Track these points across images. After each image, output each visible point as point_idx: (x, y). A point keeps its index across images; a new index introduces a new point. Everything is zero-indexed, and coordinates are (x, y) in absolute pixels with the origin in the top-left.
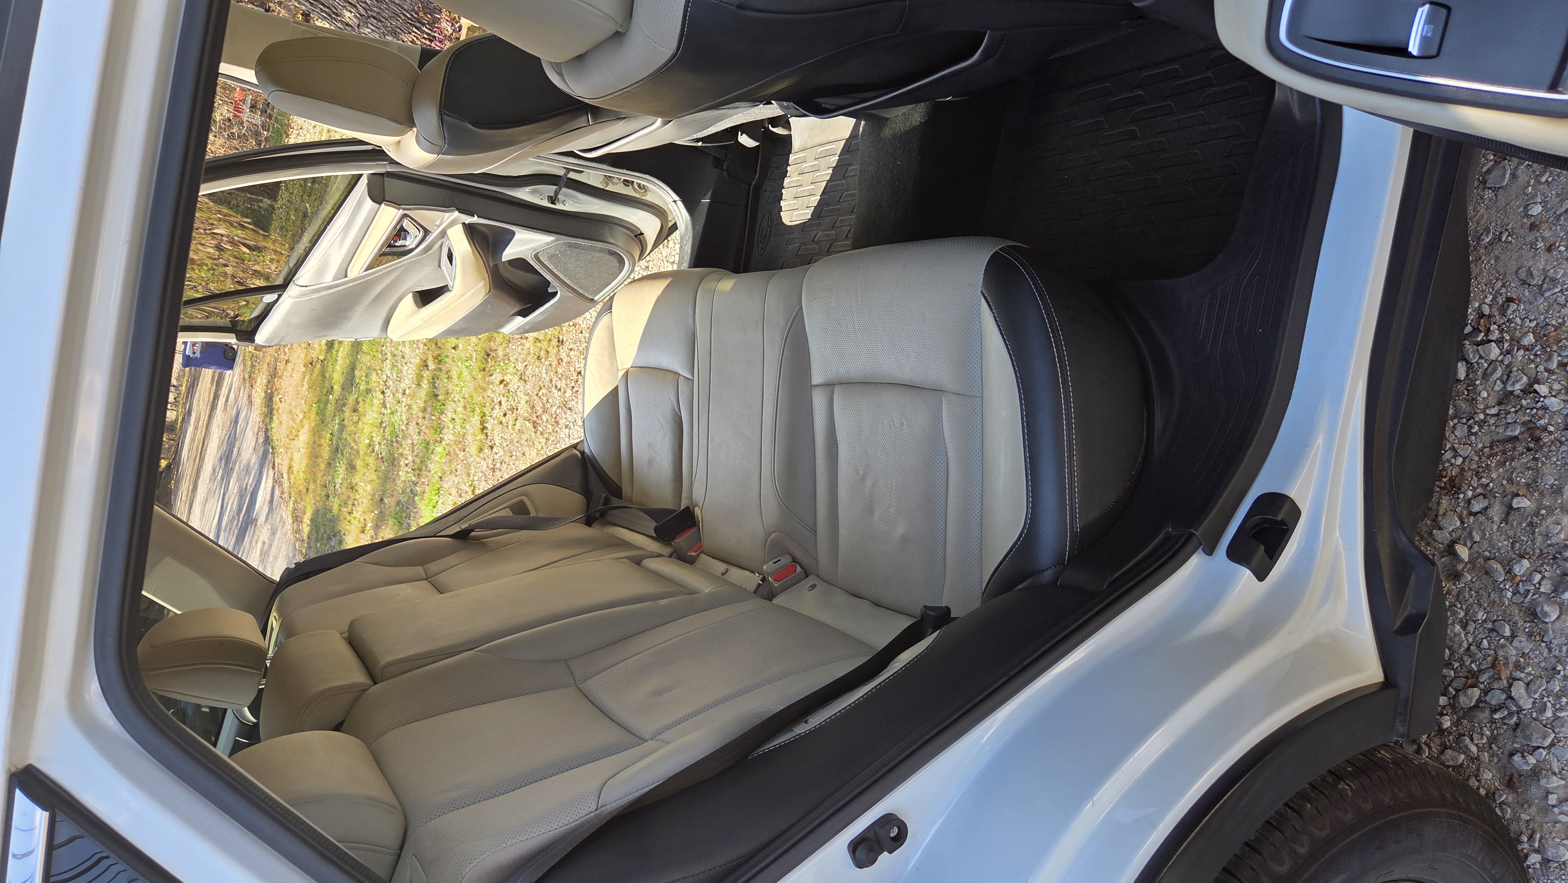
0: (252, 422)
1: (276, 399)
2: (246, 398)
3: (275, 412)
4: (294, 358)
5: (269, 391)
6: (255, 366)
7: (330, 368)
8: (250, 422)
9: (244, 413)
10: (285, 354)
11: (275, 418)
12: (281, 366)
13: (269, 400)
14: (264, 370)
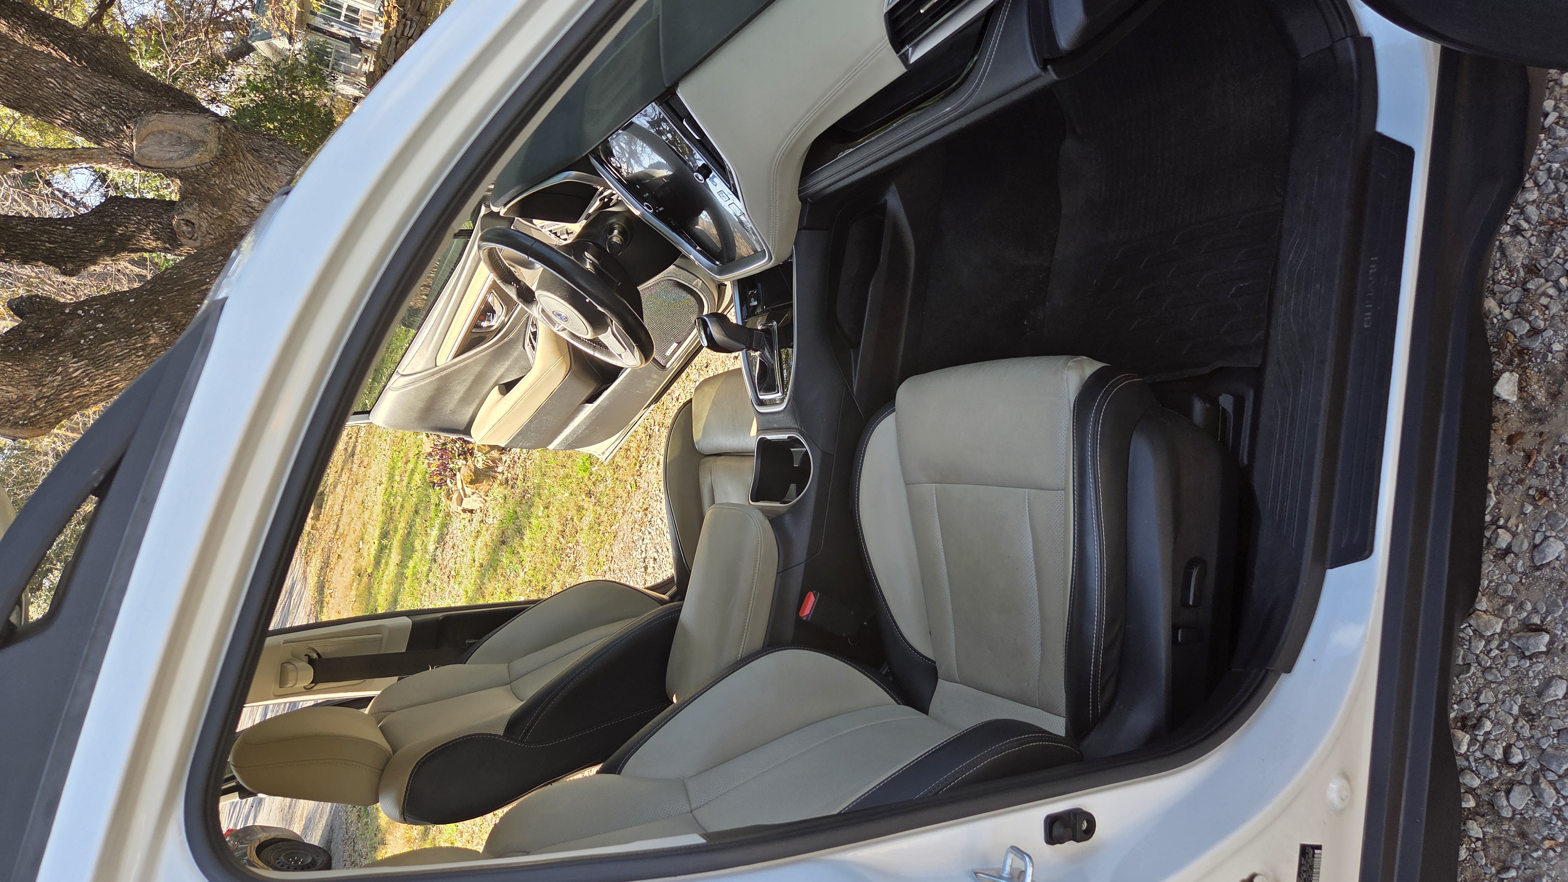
0: (305, 600)
1: (327, 591)
2: (301, 571)
3: (325, 604)
4: (345, 556)
5: (322, 578)
6: (311, 544)
7: (376, 586)
8: (303, 599)
9: (298, 587)
10: (338, 547)
11: (325, 609)
12: (333, 559)
13: (321, 588)
14: (318, 552)
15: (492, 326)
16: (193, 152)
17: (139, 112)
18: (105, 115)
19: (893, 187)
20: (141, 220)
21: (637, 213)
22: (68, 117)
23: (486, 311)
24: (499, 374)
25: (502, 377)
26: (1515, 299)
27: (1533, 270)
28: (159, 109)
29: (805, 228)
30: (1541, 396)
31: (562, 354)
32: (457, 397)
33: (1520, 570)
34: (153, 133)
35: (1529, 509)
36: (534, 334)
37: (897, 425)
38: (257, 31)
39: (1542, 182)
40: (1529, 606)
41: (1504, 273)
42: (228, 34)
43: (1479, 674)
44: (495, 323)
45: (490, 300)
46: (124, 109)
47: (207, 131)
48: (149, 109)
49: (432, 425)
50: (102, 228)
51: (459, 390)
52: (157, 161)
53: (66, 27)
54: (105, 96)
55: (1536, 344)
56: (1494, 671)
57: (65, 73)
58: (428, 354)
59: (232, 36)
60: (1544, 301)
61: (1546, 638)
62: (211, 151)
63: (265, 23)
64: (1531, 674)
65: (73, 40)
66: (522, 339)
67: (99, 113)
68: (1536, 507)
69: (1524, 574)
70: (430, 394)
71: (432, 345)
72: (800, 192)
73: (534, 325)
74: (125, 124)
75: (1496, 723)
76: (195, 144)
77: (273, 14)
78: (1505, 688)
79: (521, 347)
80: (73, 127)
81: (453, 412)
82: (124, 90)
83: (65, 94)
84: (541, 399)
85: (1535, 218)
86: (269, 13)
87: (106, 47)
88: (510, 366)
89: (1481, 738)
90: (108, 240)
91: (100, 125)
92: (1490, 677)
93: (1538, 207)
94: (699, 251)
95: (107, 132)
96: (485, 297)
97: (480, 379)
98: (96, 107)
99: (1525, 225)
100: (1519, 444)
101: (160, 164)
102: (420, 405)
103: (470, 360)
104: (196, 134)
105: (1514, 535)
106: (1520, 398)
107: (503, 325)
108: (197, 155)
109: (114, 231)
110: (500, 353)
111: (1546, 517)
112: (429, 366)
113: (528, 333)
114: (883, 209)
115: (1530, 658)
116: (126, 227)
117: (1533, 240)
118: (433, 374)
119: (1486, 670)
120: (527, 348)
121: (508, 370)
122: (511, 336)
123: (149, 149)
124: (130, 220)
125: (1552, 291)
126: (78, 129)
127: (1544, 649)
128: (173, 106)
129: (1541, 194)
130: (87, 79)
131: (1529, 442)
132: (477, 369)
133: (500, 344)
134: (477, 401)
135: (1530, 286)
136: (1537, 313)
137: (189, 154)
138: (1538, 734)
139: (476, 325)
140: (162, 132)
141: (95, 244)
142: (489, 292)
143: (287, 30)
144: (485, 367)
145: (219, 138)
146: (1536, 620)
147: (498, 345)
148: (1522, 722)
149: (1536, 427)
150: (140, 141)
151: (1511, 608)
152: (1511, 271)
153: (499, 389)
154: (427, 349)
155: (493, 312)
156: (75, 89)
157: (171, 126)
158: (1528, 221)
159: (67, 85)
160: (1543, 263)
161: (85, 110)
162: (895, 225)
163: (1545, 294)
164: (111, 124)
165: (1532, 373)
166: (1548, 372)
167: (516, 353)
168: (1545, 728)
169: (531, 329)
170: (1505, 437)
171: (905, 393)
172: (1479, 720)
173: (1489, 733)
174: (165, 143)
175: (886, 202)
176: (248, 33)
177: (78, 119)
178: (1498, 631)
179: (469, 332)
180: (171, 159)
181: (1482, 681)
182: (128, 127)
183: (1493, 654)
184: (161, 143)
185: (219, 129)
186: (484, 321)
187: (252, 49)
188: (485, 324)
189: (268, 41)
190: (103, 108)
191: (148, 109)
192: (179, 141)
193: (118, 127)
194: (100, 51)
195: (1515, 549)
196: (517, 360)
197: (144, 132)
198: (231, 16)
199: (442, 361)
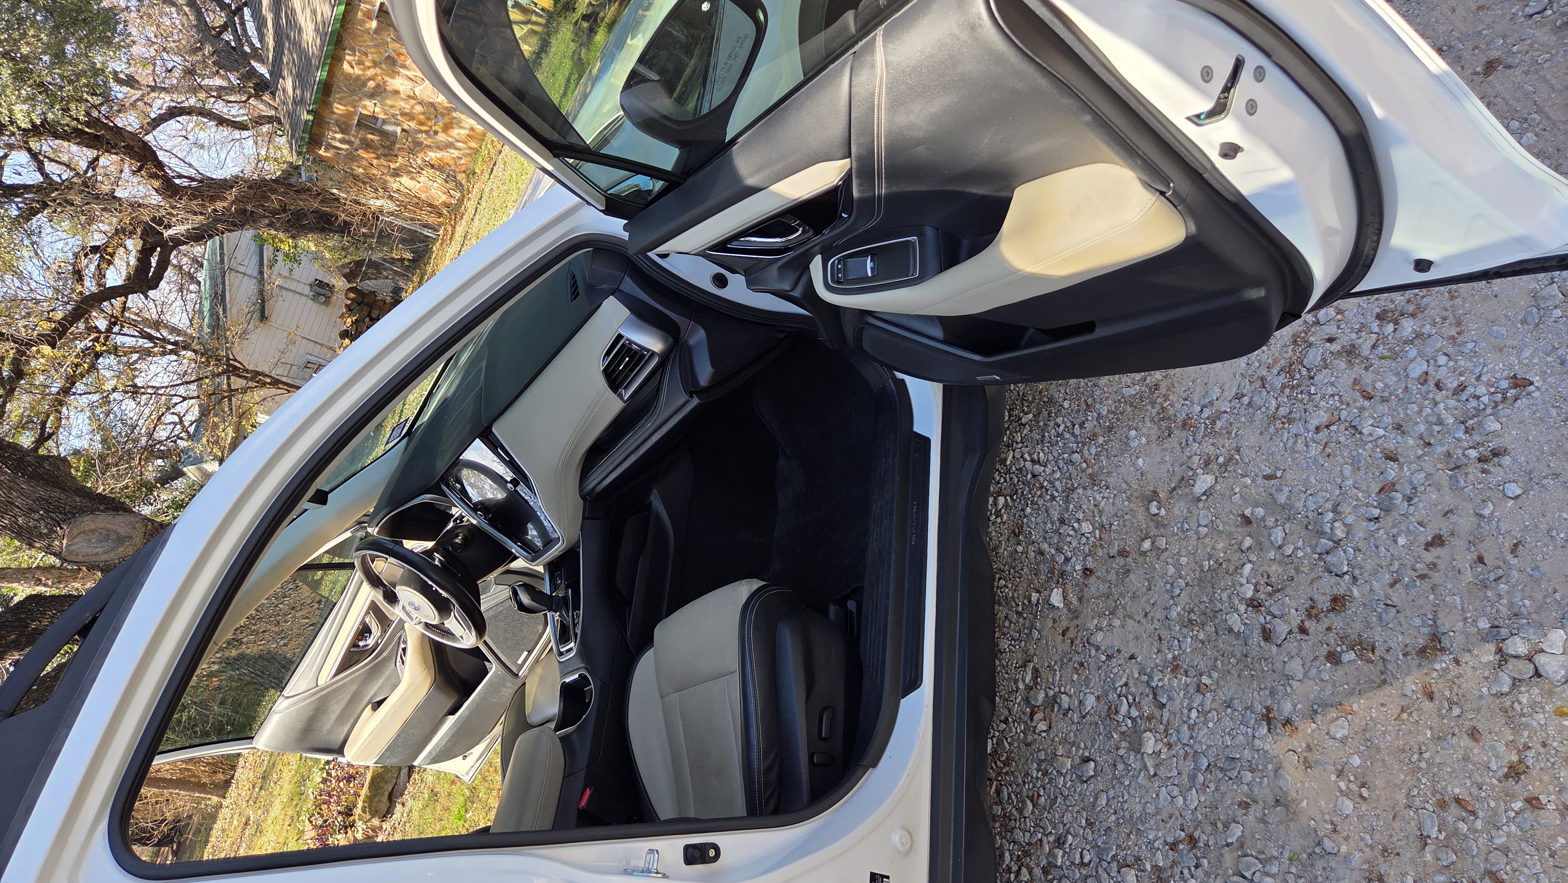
15: (368, 645)
16: (118, 547)
17: (74, 514)
18: (42, 518)
19: (655, 491)
20: (56, 614)
21: (474, 522)
22: (7, 522)
23: (364, 631)
24: (372, 693)
25: (375, 695)
26: (1056, 541)
27: (1062, 521)
28: (92, 511)
29: (587, 518)
30: (1075, 601)
31: (427, 667)
32: (334, 716)
33: (1076, 721)
34: (84, 532)
35: (1075, 677)
36: (404, 650)
37: (655, 657)
38: (190, 457)
39: (1061, 466)
40: (1082, 745)
41: (1049, 525)
42: (160, 462)
43: (1063, 802)
44: (371, 642)
45: (367, 620)
46: (60, 513)
47: (135, 528)
48: (84, 511)
49: (309, 745)
50: (17, 624)
51: (336, 709)
52: (83, 556)
53: (16, 448)
54: (46, 503)
55: (1069, 568)
56: (1070, 797)
57: (11, 484)
58: (311, 675)
59: (163, 464)
60: (1069, 539)
61: (1092, 764)
62: (135, 545)
63: (199, 448)
64: (1088, 793)
65: (21, 460)
66: (394, 658)
67: (36, 517)
68: (1079, 674)
69: (1078, 723)
70: (310, 714)
71: (315, 667)
72: (580, 492)
73: (405, 642)
74: (59, 525)
75: (1075, 836)
76: (121, 540)
77: (208, 441)
78: (1077, 808)
79: (393, 665)
80: (9, 530)
81: (330, 732)
82: (63, 496)
83: (8, 502)
84: (408, 711)
85: (1060, 489)
86: (204, 440)
87: (51, 464)
88: (383, 684)
89: (1067, 850)
90: (19, 636)
91: (36, 527)
92: (1068, 803)
93: (1061, 482)
94: (519, 546)
95: (41, 533)
96: (364, 618)
97: (355, 698)
98: (34, 512)
99: (1056, 494)
100: (1068, 635)
101: (86, 559)
102: (300, 726)
103: (348, 679)
104: (123, 531)
105: (1070, 696)
106: (1065, 604)
107: (377, 645)
108: (122, 549)
109: (27, 626)
110: (374, 672)
111: (1084, 681)
112: (311, 687)
113: (400, 650)
114: (649, 507)
115: (1086, 782)
116: (40, 622)
117: (1061, 502)
118: (315, 694)
119: (1066, 798)
120: (398, 664)
121: (380, 688)
122: (384, 654)
123: (78, 546)
124: (45, 614)
125: (1071, 533)
126: (13, 532)
127: (1092, 773)
128: (106, 508)
129: (1062, 474)
130: (31, 489)
131: (1071, 634)
132: (354, 688)
133: (374, 663)
134: (352, 720)
135: (1061, 531)
136: (1066, 547)
137: (113, 549)
138: (1096, 836)
139: (354, 644)
140: (93, 531)
141: (6, 640)
142: (367, 613)
143: (220, 454)
144: (360, 685)
145: (145, 533)
146: (1087, 754)
147: (372, 664)
148: (1087, 830)
149: (1076, 622)
150: (71, 539)
151: (1074, 749)
152: (1053, 523)
153: (372, 707)
154: (311, 670)
155: (370, 632)
156: (18, 497)
157: (101, 525)
158: (1057, 491)
159: (11, 494)
160: (1066, 516)
161: (24, 515)
162: (658, 518)
163: (1069, 535)
164: (46, 526)
165: (1069, 586)
166: (1077, 585)
167: (388, 672)
168: (1099, 830)
169: (402, 646)
170: (1061, 632)
171: (659, 632)
172: (1066, 836)
173: (1071, 845)
174: (93, 540)
175: (651, 502)
176: (180, 458)
177: (16, 524)
178: (1069, 767)
179: (348, 652)
180: (97, 553)
181: (1065, 807)
182: (62, 528)
183: (1068, 786)
184: (90, 540)
185: (146, 525)
186: (361, 640)
187: (182, 474)
188: (361, 644)
189: (198, 466)
190: (41, 512)
191: (82, 511)
192: (107, 538)
193: (52, 529)
194: (43, 467)
195: (1072, 707)
196: (389, 678)
197: (76, 531)
198: (165, 445)
199: (322, 682)
